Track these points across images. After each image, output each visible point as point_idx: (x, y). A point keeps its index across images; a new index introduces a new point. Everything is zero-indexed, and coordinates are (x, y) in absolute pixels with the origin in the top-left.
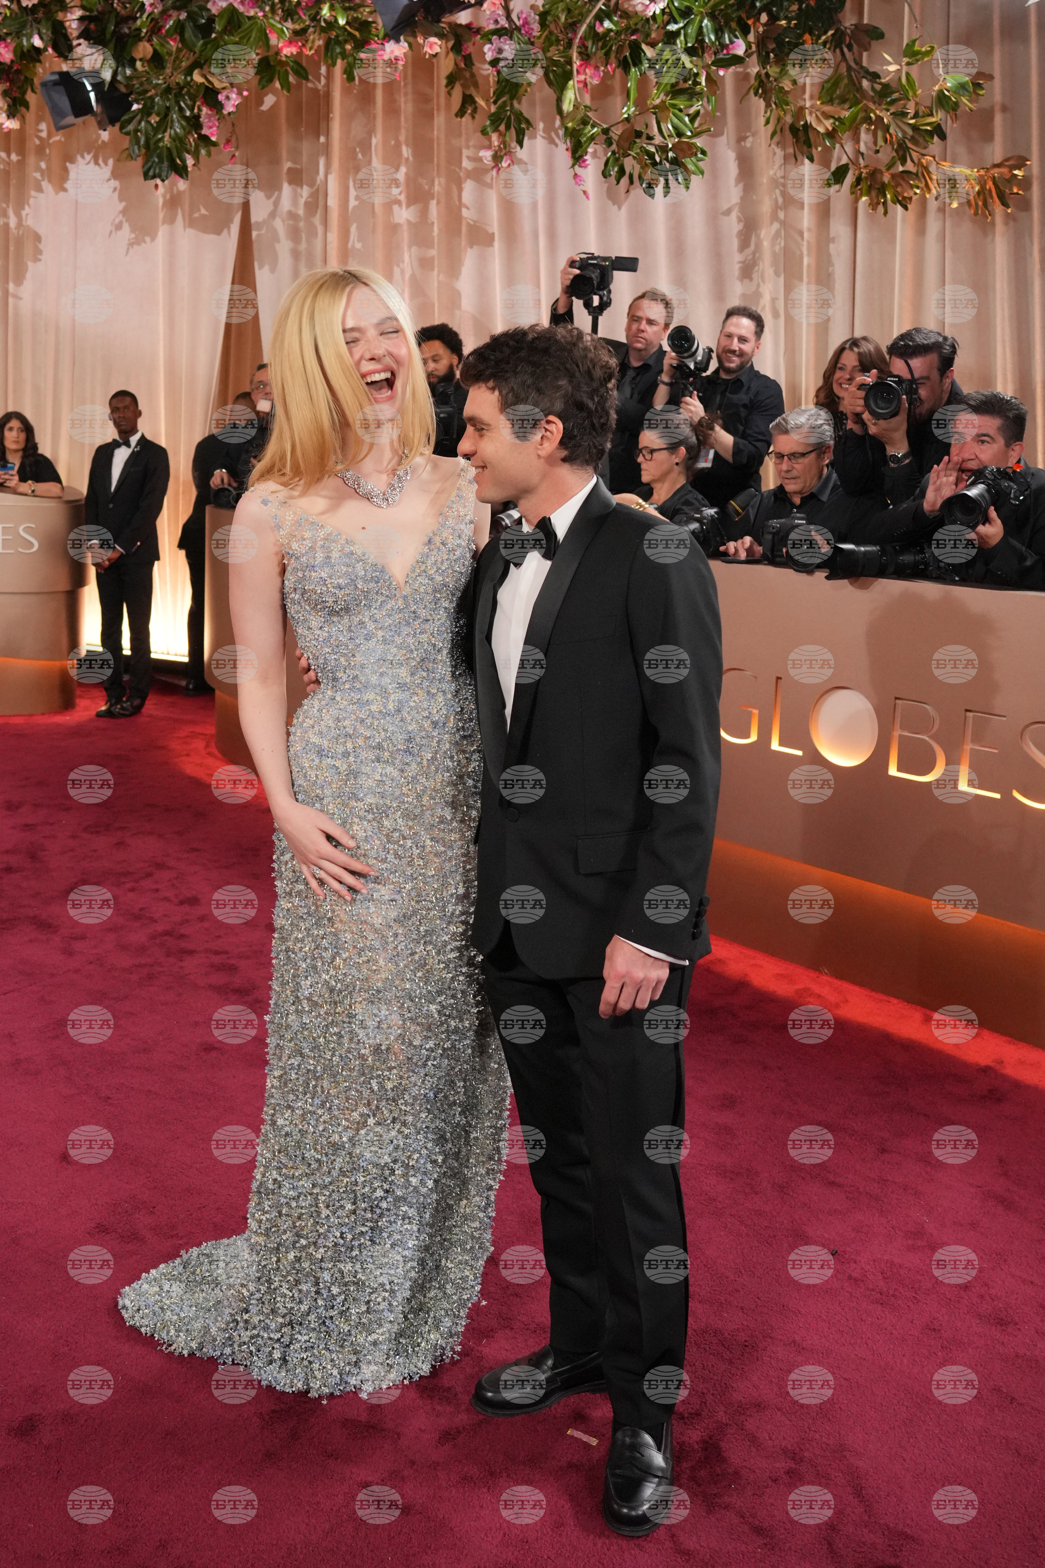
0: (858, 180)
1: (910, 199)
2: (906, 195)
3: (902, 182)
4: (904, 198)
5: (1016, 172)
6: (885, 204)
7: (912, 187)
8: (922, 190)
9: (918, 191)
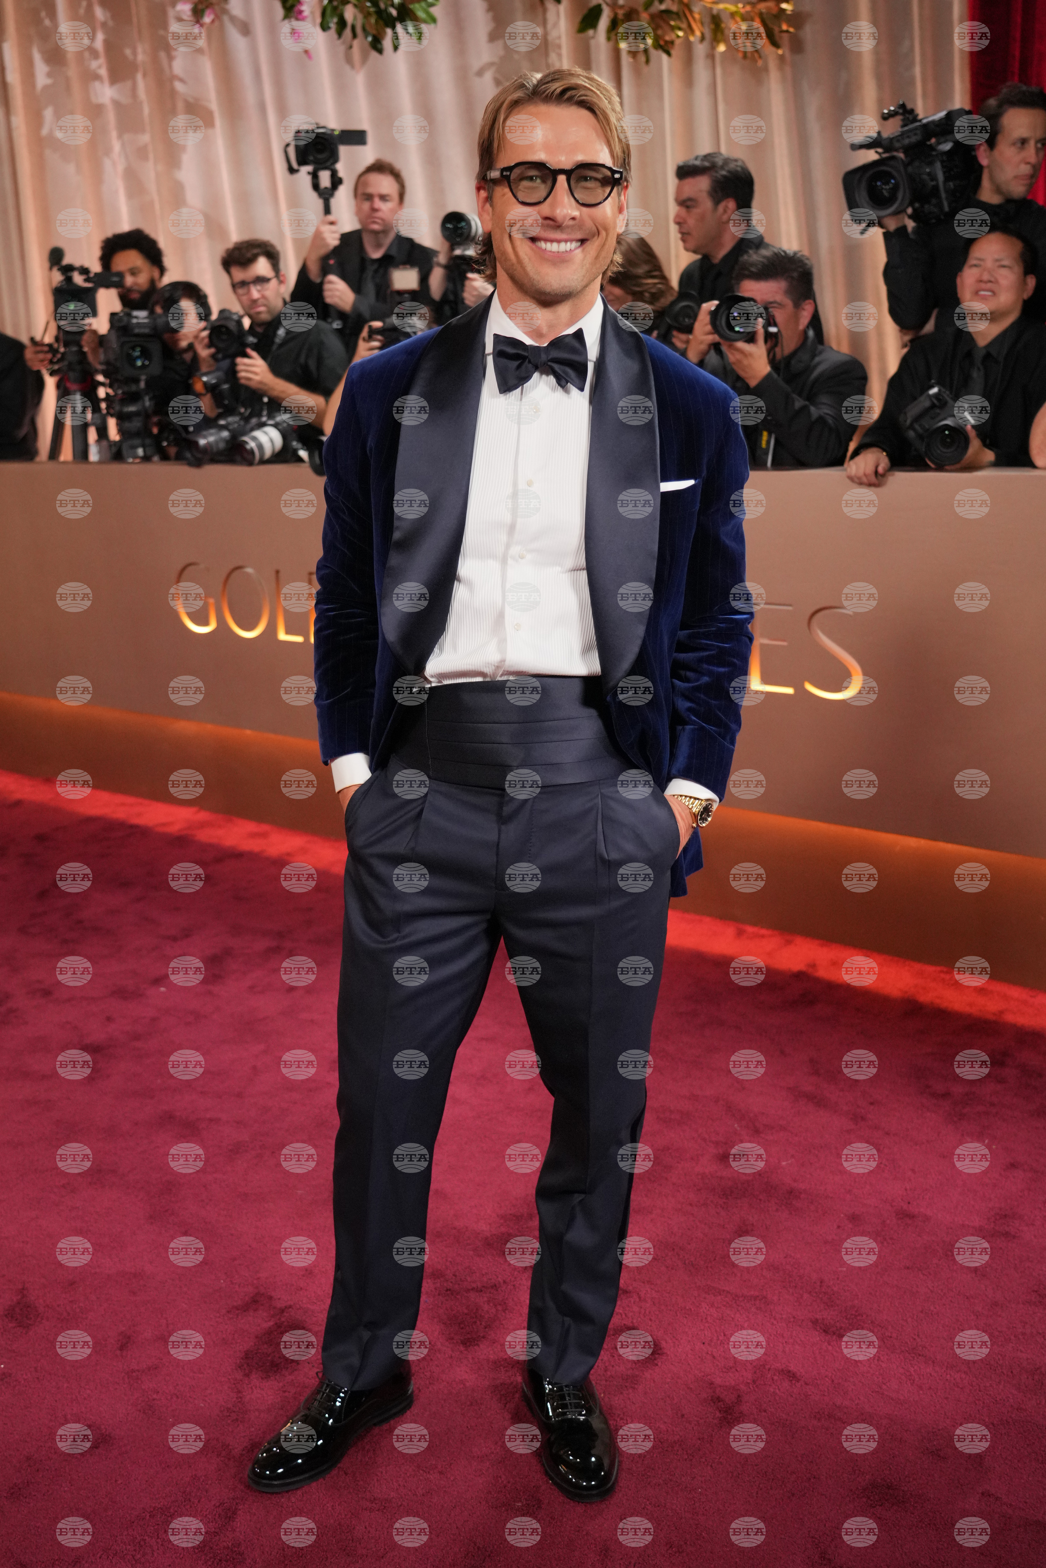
0: (614, 24)
1: (672, 42)
2: (667, 38)
3: (662, 23)
4: (666, 42)
5: (784, 6)
6: (646, 51)
7: (673, 28)
8: (685, 32)
9: (681, 34)
